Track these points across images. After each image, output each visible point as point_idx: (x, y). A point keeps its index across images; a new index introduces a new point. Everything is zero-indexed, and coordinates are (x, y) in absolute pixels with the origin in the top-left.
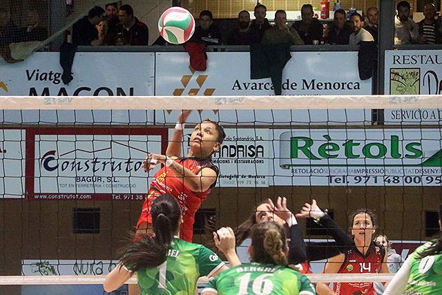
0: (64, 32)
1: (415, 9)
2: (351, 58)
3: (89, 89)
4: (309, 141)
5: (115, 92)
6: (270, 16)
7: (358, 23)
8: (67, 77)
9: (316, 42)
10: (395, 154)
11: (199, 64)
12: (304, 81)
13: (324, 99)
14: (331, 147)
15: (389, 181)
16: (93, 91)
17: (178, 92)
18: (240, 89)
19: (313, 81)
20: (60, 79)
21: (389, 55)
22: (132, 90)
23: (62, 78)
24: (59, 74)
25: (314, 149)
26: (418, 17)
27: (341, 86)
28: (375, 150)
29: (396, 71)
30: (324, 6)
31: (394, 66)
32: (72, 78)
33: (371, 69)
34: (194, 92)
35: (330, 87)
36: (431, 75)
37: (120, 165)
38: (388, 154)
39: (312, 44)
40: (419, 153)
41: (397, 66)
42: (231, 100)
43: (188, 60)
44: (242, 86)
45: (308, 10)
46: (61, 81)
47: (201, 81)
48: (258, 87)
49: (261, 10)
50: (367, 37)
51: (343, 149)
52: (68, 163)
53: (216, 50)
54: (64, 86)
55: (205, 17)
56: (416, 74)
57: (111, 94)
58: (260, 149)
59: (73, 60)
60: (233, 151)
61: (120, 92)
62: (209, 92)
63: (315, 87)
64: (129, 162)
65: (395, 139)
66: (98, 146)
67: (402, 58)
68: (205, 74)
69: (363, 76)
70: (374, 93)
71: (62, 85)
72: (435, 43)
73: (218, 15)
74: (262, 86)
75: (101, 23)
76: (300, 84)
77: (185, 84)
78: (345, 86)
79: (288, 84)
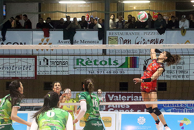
0: (3, 25)
1: (116, 18)
2: (96, 33)
3: (11, 43)
4: (83, 60)
5: (19, 43)
6: (72, 19)
7: (95, 22)
8: (4, 39)
9: (84, 28)
10: (110, 64)
11: (47, 35)
12: (81, 40)
13: (85, 46)
14: (89, 62)
15: (108, 73)
16: (12, 43)
17: (40, 44)
18: (60, 43)
19: (84, 40)
20: (1, 40)
21: (108, 32)
22: (25, 43)
23: (2, 39)
24: (1, 38)
25: (84, 63)
26: (117, 20)
27: (93, 42)
28: (103, 63)
29: (110, 37)
30: (87, 16)
31: (109, 36)
32: (5, 39)
33: (102, 36)
34: (45, 44)
35: (89, 42)
36: (121, 39)
37: (21, 68)
38: (108, 64)
39: (83, 28)
40: (117, 64)
41: (110, 36)
42: (55, 46)
43: (43, 34)
44: (61, 42)
45: (84, 18)
46: (2, 40)
47: (47, 40)
48: (66, 42)
49: (69, 18)
50: (100, 26)
51: (93, 62)
52: (4, 67)
53: (52, 30)
54: (3, 42)
55: (49, 19)
56: (116, 39)
57: (18, 44)
58: (67, 63)
59: (5, 33)
60: (58, 63)
61: (21, 44)
62: (50, 44)
63: (84, 42)
64: (24, 67)
65: (110, 59)
66: (17, 61)
67: (112, 33)
68: (49, 38)
69: (100, 39)
70: (103, 44)
71: (2, 42)
72: (122, 29)
73: (53, 19)
74: (67, 42)
75: (13, 21)
76: (80, 41)
77: (42, 41)
78: (94, 42)
79: (76, 41)
